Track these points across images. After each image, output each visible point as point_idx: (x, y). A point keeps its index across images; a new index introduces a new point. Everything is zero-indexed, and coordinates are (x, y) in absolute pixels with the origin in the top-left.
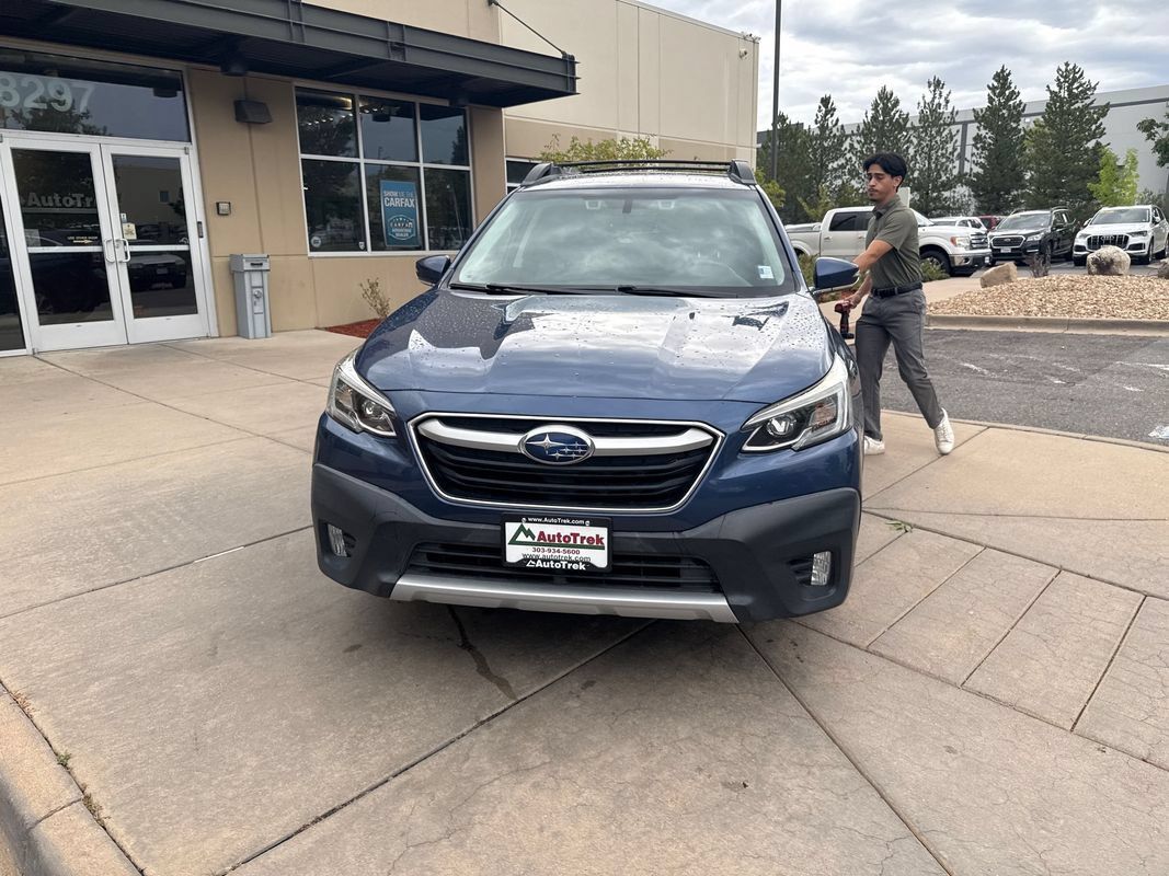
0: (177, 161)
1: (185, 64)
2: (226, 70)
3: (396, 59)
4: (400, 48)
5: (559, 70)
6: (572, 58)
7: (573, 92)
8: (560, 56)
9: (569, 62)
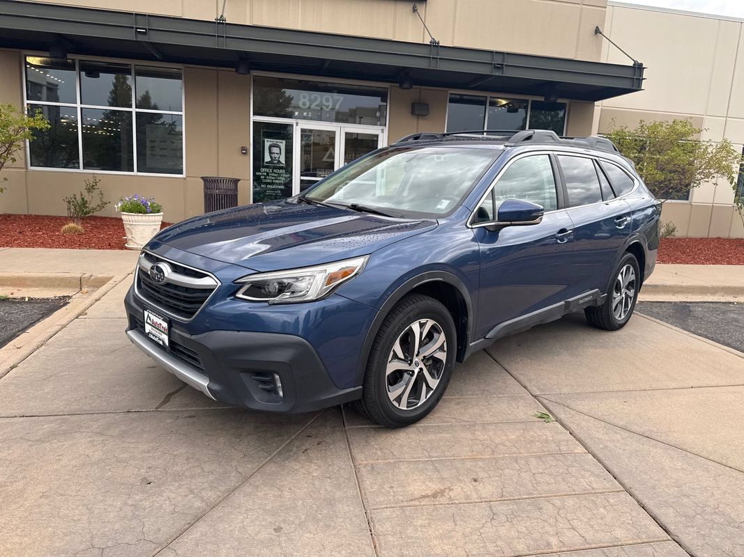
0: (377, 136)
1: (389, 84)
2: (401, 86)
3: (497, 74)
4: (500, 67)
5: (629, 74)
6: (641, 64)
7: (638, 88)
8: (631, 63)
9: (639, 68)
